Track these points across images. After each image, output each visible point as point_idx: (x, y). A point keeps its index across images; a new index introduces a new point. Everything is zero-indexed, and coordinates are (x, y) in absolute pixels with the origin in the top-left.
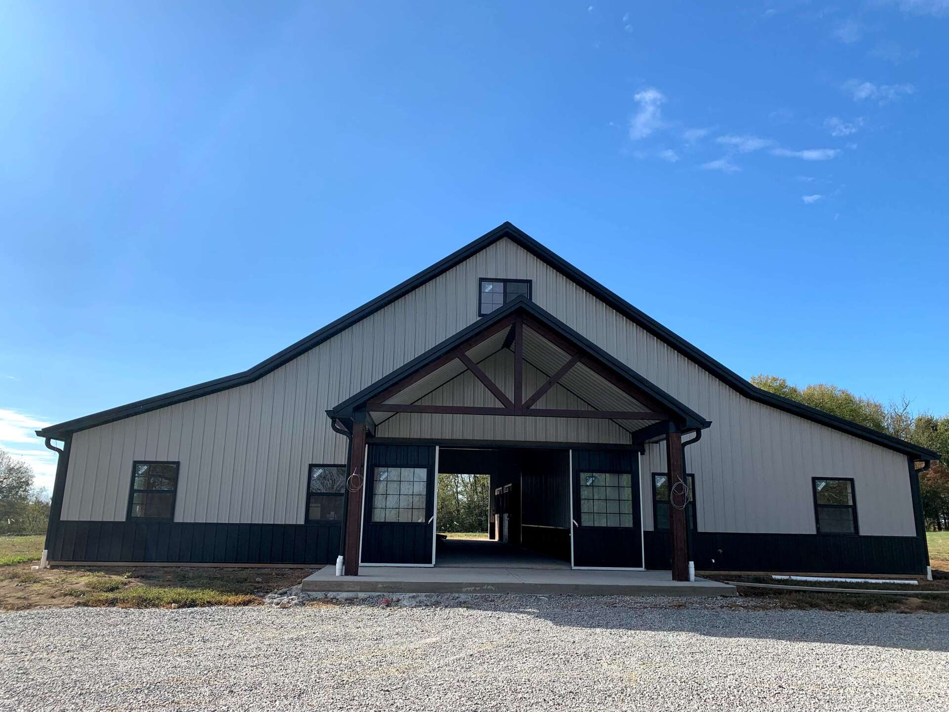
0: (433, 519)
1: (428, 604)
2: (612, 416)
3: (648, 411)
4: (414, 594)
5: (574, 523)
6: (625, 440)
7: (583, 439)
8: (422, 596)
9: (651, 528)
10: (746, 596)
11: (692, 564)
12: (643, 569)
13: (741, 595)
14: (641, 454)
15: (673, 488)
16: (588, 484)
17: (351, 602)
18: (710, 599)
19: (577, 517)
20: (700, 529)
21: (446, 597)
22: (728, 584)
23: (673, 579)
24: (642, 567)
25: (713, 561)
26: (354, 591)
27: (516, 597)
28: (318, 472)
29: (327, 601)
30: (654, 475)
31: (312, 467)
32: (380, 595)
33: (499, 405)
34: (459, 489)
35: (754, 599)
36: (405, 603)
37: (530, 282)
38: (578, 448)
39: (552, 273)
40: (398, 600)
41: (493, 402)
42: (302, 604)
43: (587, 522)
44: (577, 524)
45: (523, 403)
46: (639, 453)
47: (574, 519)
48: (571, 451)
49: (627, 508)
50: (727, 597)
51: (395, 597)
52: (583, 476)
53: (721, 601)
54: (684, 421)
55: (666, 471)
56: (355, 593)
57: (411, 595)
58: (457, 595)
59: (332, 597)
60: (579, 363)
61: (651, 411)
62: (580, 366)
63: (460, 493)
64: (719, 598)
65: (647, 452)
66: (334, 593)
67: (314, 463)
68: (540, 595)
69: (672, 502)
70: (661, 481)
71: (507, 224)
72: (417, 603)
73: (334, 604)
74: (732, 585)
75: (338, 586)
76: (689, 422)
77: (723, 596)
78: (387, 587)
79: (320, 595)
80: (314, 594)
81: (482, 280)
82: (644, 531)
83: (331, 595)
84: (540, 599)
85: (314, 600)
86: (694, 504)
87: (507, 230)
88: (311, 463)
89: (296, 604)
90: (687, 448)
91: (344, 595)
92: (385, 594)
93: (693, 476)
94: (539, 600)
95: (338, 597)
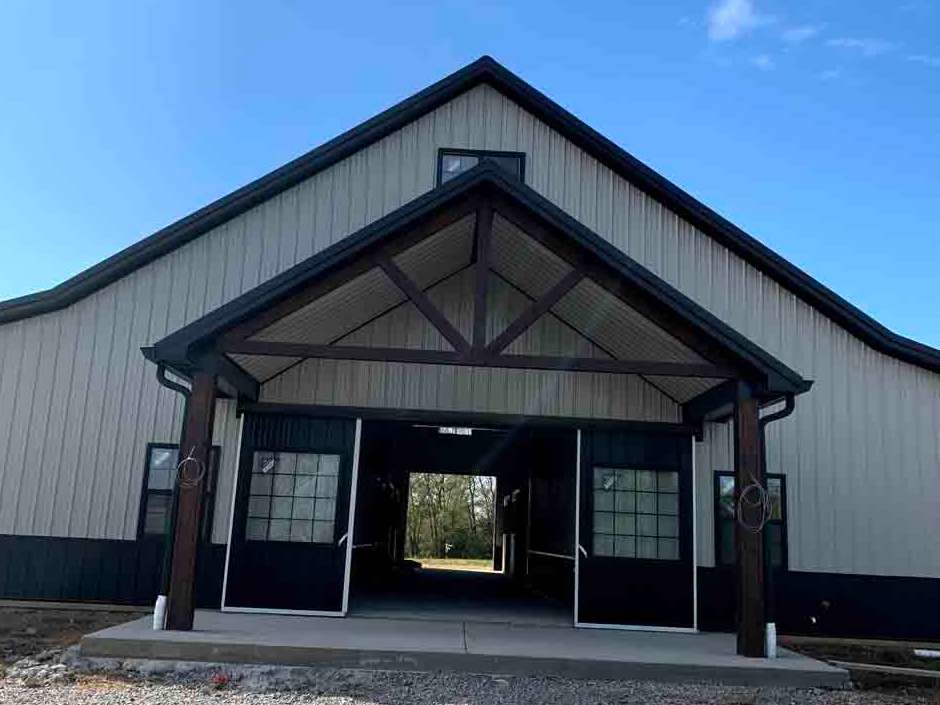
0: (346, 539)
1: (291, 687)
2: (641, 370)
3: (701, 361)
4: (273, 668)
5: (580, 550)
6: (672, 416)
7: (601, 412)
8: (286, 673)
9: (709, 562)
10: (867, 688)
11: (771, 627)
12: (695, 630)
13: (857, 687)
14: (697, 440)
15: (743, 495)
16: (607, 487)
17: (158, 678)
18: (800, 692)
19: (587, 542)
20: (793, 566)
21: (328, 674)
22: (834, 665)
23: (739, 653)
24: (692, 626)
25: (814, 620)
26: (170, 659)
27: (453, 678)
28: (161, 457)
29: (119, 675)
30: (717, 475)
31: (151, 447)
32: (214, 668)
33: (447, 347)
34: (476, 499)
35: (881, 695)
36: (252, 683)
37: (522, 156)
38: (592, 427)
39: (559, 143)
40: (241, 678)
41: (436, 342)
42: (71, 679)
43: (601, 548)
44: (585, 553)
45: (487, 343)
46: (694, 438)
47: (580, 543)
48: (579, 432)
49: (671, 527)
50: (831, 690)
51: (236, 671)
52: (598, 473)
53: (821, 698)
54: (764, 378)
55: (732, 469)
56: (170, 662)
57: (266, 668)
58: (348, 671)
59: (129, 667)
60: (587, 281)
61: (707, 363)
62: (588, 286)
63: (478, 504)
64: (817, 691)
65: (707, 436)
66: (136, 661)
67: (156, 441)
68: (498, 676)
69: (740, 520)
70: (728, 485)
71: (486, 61)
72: (270, 684)
73: (127, 680)
74: (840, 668)
75: (145, 649)
76: (773, 383)
77: (825, 688)
78: (230, 654)
79: (108, 664)
80: (100, 662)
81: (443, 152)
82: (698, 568)
83: (128, 663)
84: (497, 683)
85: (97, 672)
86: (782, 523)
87: (485, 69)
88: (150, 441)
89: (57, 680)
90: (769, 427)
91: (150, 665)
92: (222, 665)
93: (782, 477)
94: (493, 684)
95: (141, 668)
